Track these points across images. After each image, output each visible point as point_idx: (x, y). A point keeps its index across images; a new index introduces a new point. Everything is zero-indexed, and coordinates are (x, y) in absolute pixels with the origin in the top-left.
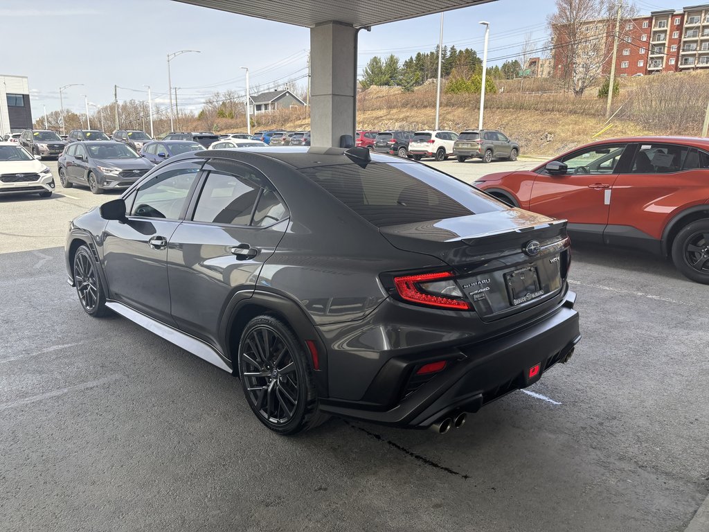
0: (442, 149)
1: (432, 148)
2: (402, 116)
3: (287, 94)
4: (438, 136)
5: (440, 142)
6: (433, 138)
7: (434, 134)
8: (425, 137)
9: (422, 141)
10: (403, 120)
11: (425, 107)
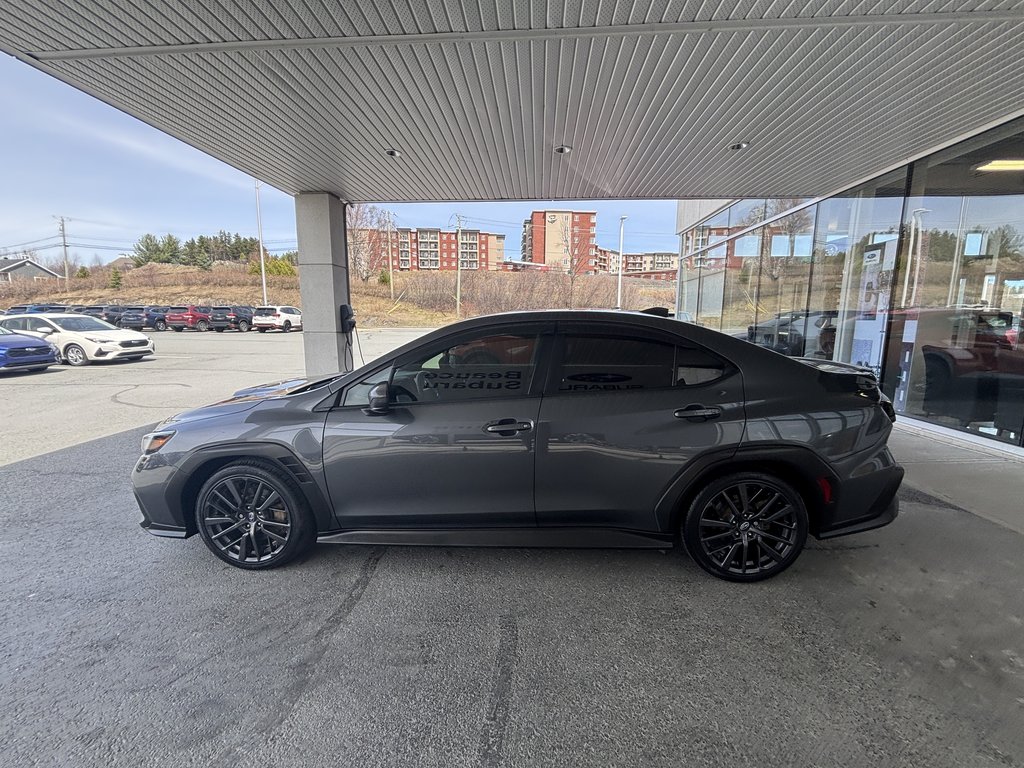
0: (288, 322)
1: (279, 321)
2: (204, 293)
3: (28, 264)
4: (283, 310)
5: (285, 317)
6: (278, 312)
7: (278, 308)
8: (270, 312)
9: (267, 315)
10: (207, 296)
11: (230, 285)
